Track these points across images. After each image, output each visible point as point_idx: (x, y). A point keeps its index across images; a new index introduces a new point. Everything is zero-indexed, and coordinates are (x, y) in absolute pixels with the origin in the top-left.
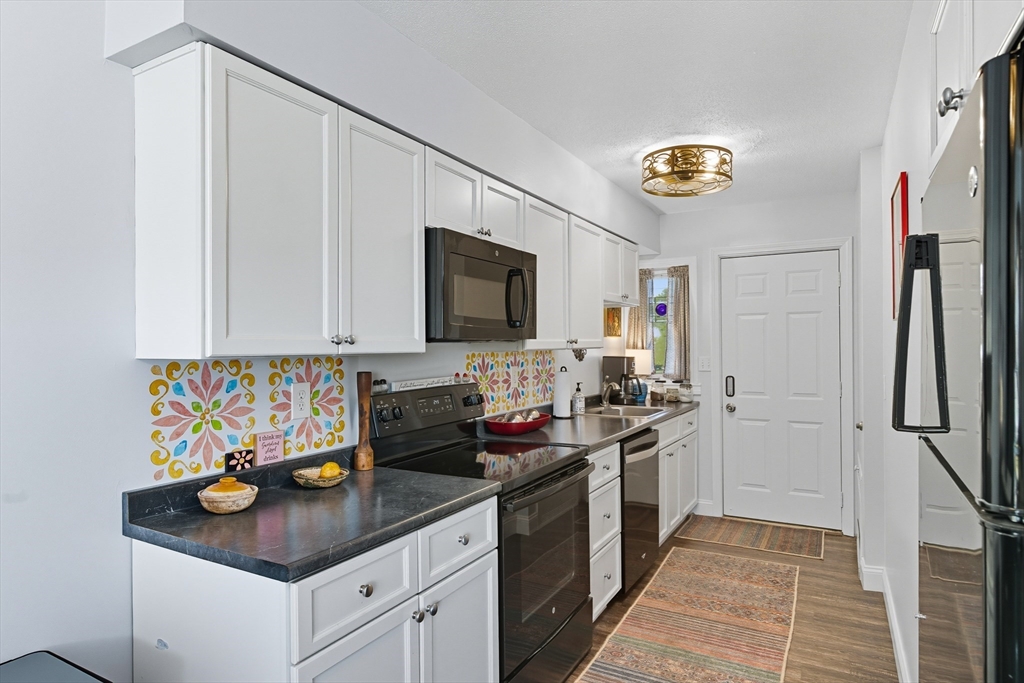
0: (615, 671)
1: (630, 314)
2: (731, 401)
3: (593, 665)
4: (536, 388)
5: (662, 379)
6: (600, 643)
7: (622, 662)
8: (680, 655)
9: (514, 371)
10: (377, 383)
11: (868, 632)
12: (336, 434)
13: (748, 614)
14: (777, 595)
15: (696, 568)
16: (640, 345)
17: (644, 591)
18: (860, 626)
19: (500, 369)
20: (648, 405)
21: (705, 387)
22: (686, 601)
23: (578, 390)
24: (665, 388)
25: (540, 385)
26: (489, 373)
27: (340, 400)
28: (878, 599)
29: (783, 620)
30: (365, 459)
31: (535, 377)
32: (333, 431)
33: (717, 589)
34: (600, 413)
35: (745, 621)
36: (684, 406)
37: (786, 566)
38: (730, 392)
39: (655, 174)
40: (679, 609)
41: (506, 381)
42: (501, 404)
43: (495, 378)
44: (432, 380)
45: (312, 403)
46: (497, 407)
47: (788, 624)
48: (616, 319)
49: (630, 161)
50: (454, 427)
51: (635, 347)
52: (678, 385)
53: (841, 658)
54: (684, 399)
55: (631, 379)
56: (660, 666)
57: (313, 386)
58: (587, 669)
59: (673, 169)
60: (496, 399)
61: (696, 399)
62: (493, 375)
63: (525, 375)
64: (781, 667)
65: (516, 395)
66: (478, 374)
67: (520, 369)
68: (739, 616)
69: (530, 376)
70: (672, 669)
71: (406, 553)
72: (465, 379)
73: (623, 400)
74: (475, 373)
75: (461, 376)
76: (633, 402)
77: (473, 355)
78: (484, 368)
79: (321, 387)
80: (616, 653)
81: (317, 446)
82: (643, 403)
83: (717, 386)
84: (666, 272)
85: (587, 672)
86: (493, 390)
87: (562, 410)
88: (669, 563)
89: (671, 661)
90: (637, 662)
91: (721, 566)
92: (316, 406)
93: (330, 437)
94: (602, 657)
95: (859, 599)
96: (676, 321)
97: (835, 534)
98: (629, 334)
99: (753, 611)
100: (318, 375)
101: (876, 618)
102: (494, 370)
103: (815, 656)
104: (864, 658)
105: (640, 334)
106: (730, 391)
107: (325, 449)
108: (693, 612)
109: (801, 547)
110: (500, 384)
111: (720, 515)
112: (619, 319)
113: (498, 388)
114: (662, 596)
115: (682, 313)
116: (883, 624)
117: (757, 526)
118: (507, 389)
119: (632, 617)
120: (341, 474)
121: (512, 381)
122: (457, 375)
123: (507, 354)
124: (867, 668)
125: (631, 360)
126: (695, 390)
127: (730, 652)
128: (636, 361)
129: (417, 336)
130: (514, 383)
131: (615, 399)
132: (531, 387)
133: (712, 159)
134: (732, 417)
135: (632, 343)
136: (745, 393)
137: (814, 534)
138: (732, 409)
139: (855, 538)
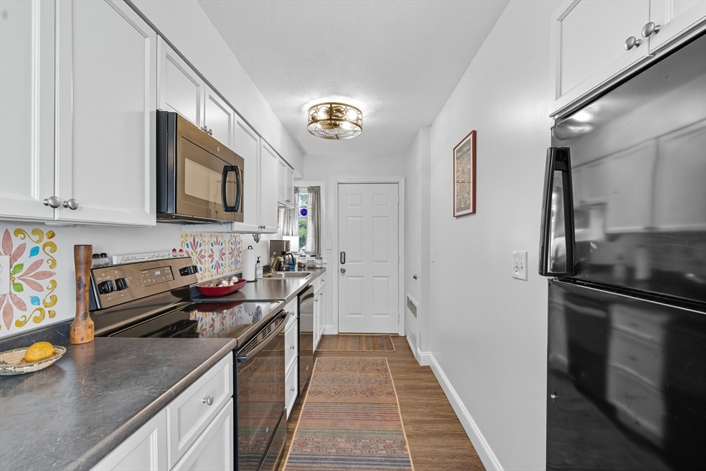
0: (306, 459)
1: (285, 214)
2: (343, 266)
3: (290, 458)
4: (231, 261)
5: (304, 254)
6: (290, 438)
7: (309, 450)
8: (343, 433)
9: (216, 248)
10: (96, 256)
11: (432, 391)
12: (46, 310)
13: (372, 394)
14: (383, 378)
15: (334, 369)
16: (291, 233)
17: (308, 392)
18: (427, 388)
19: (207, 247)
20: (296, 271)
21: (329, 259)
22: (335, 393)
23: (259, 262)
24: (306, 260)
25: (233, 259)
26: (199, 249)
27: (51, 274)
28: (428, 370)
29: (391, 394)
30: (84, 333)
31: (230, 253)
32: (42, 306)
33: (350, 381)
34: (270, 277)
35: (371, 400)
36: (318, 271)
37: (379, 359)
38: (343, 262)
39: (314, 120)
40: (332, 400)
41: (210, 256)
42: (207, 274)
43: (203, 253)
44: (153, 254)
45: (12, 279)
46: (205, 276)
47: (394, 396)
49: (299, 110)
50: (169, 293)
51: (288, 234)
52: (313, 258)
53: (427, 410)
54: (318, 266)
55: (288, 254)
56: (334, 445)
57: (13, 258)
58: (285, 464)
59: (331, 117)
60: (203, 269)
61: (324, 266)
62: (201, 251)
63: (223, 251)
64: (401, 425)
65: (218, 266)
66: (190, 250)
67: (220, 247)
68: (367, 396)
69: (227, 253)
70: (342, 445)
71: (154, 438)
72: (181, 254)
73: (283, 267)
74: (187, 249)
75: (178, 251)
76: (288, 269)
77: (187, 235)
78: (195, 245)
79: (26, 260)
80: (302, 444)
81: (19, 324)
82: (293, 269)
83: (337, 258)
84: (307, 189)
85: (287, 466)
86: (201, 263)
88: (318, 369)
89: (339, 440)
90: (318, 447)
91: (347, 365)
92: (17, 281)
93: (38, 314)
94: (294, 450)
95: (420, 372)
96: (313, 219)
97: (396, 336)
98: (283, 227)
99: (373, 391)
100: (22, 249)
101: (432, 381)
102: (202, 247)
103: (415, 413)
104: (437, 408)
105: (291, 227)
107: (31, 326)
108: (341, 400)
109: (383, 346)
110: (207, 258)
111: (337, 333)
113: (205, 261)
114: (320, 393)
115: (316, 214)
116: (436, 384)
117: (358, 337)
118: (211, 262)
119: (306, 413)
120: (55, 353)
121: (215, 256)
122: (174, 250)
123: (211, 236)
124: (442, 413)
125: (288, 242)
126: (324, 261)
127: (371, 422)
128: (291, 243)
129: (147, 210)
130: (216, 258)
131: (279, 268)
132: (227, 260)
133: (351, 115)
134: (343, 275)
135: (285, 232)
136: (350, 261)
137: (386, 337)
138: (343, 271)
139: (405, 337)
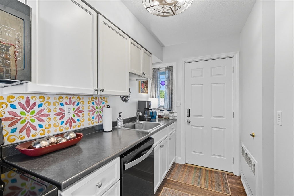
2: (189, 119)
4: (92, 116)
5: (163, 110)
16: (155, 97)
21: (179, 113)
23: (120, 116)
24: (164, 113)
31: (91, 110)
36: (171, 121)
41: (61, 114)
42: (52, 129)
48: (145, 86)
51: (153, 97)
52: (168, 113)
54: (171, 118)
55: (149, 110)
61: (175, 118)
65: (72, 121)
69: (86, 110)
76: (150, 120)
82: (156, 121)
83: (183, 113)
84: (165, 69)
87: (108, 127)
96: (168, 88)
98: (151, 93)
105: (155, 93)
106: (189, 115)
109: (219, 185)
110: (52, 116)
111: (184, 163)
112: (147, 87)
115: (170, 84)
117: (199, 170)
118: (61, 119)
125: (149, 102)
126: (175, 114)
128: (152, 103)
134: (189, 125)
135: (152, 96)
136: (194, 116)
137: (221, 174)
138: (189, 122)
139: (240, 177)
